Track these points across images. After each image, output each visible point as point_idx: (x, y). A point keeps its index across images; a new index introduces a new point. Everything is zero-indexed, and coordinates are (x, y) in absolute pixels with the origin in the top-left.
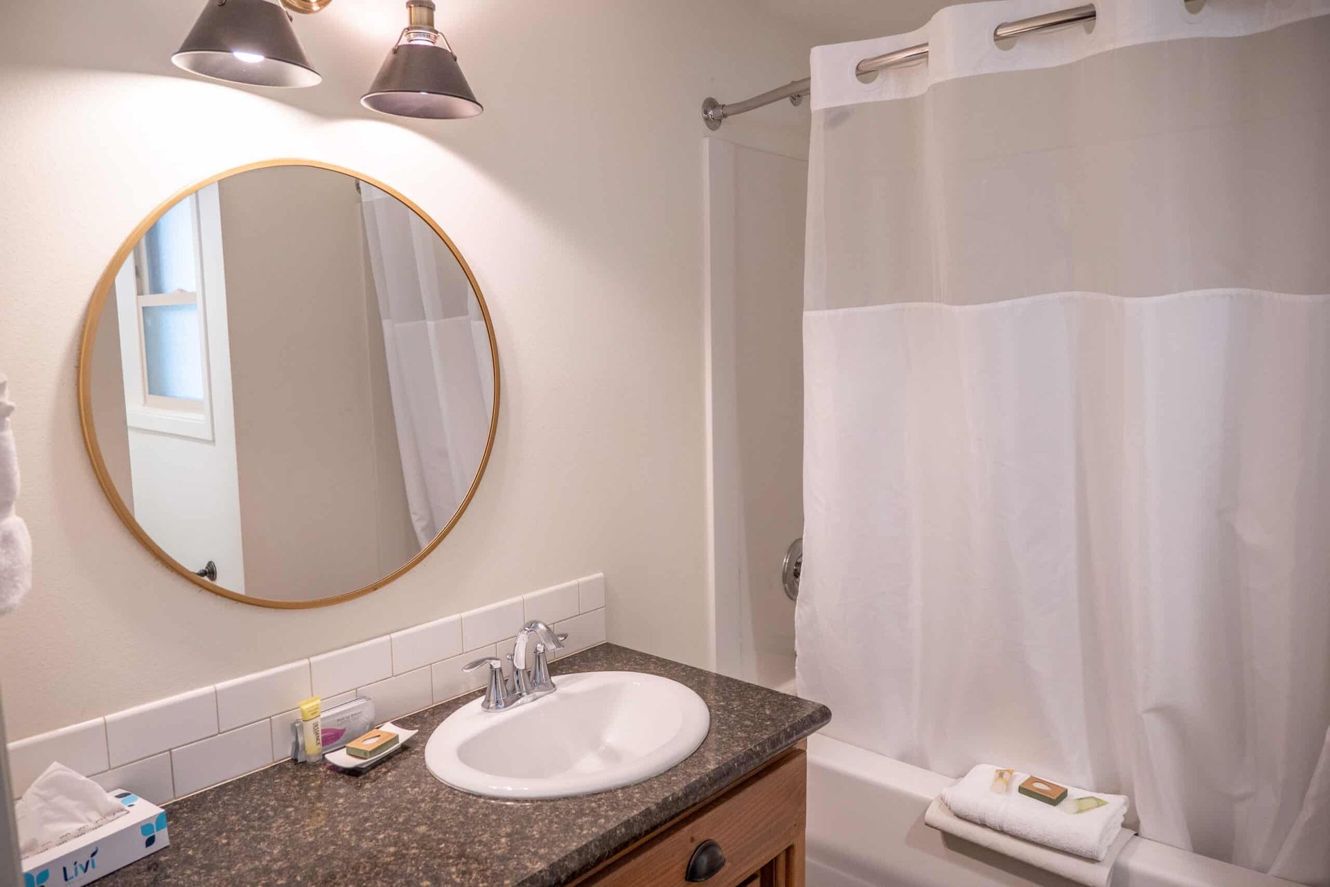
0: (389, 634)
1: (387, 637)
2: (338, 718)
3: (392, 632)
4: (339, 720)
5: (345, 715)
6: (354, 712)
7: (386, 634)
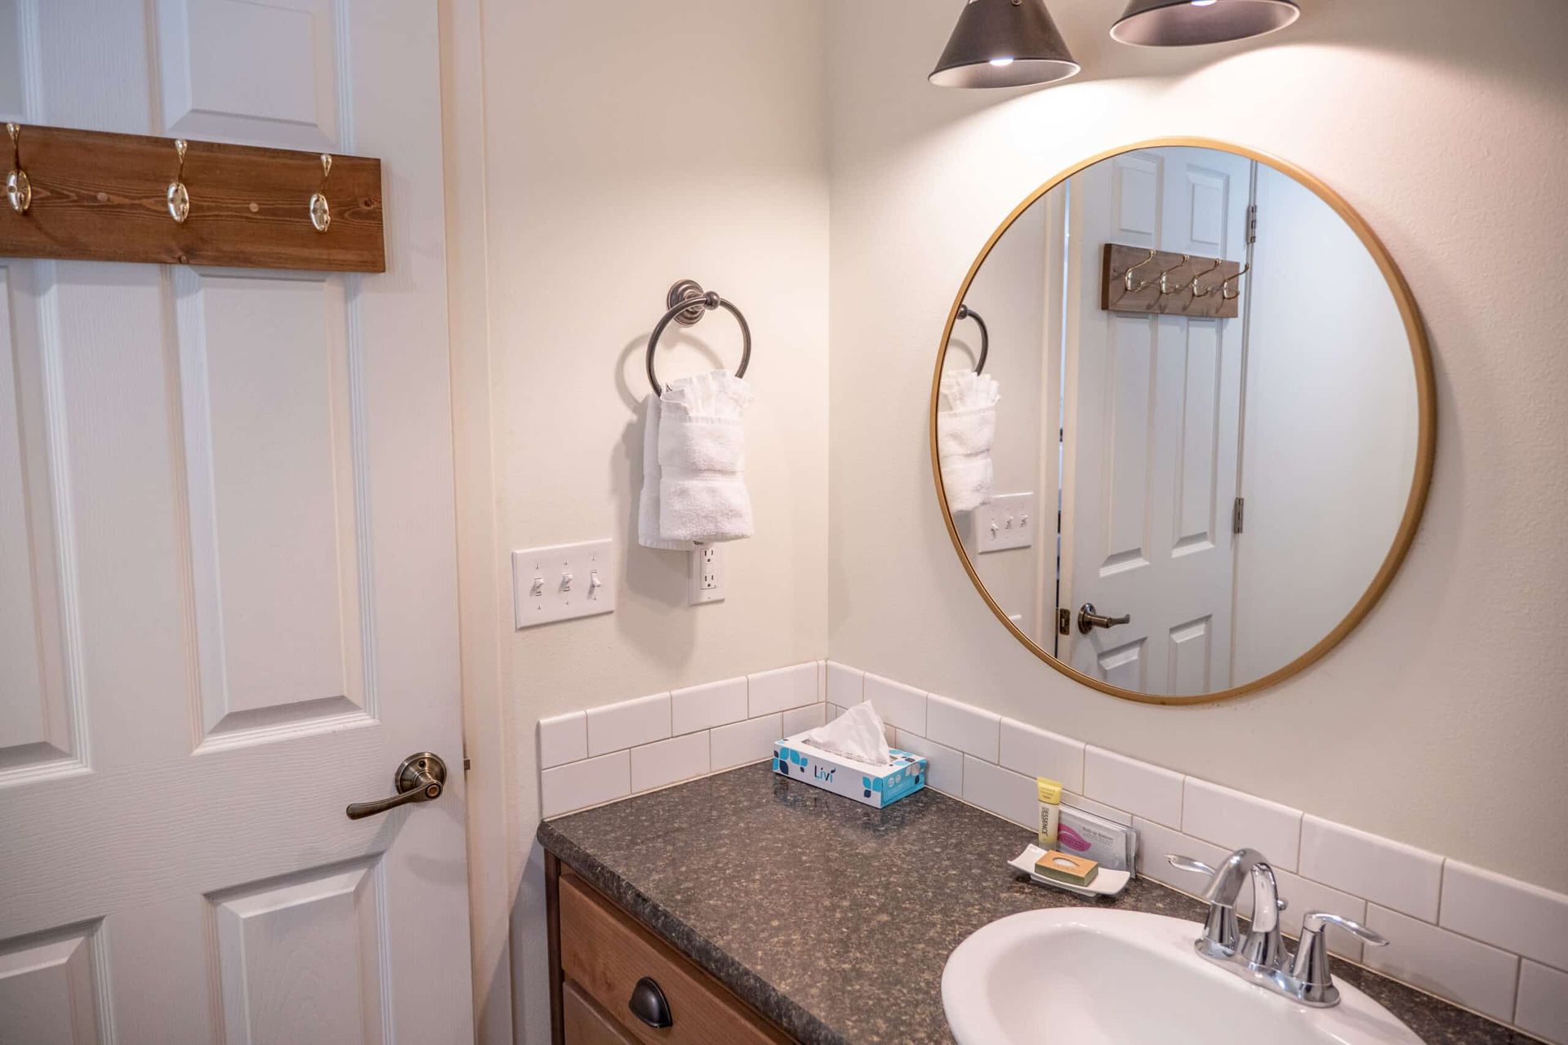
0: (1186, 774)
1: (1181, 777)
2: (1087, 827)
3: (1189, 775)
4: (1084, 829)
5: (1093, 829)
6: (1103, 833)
7: (1182, 773)
